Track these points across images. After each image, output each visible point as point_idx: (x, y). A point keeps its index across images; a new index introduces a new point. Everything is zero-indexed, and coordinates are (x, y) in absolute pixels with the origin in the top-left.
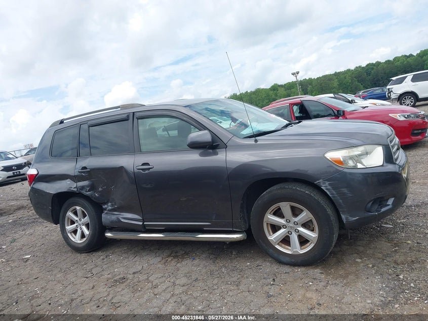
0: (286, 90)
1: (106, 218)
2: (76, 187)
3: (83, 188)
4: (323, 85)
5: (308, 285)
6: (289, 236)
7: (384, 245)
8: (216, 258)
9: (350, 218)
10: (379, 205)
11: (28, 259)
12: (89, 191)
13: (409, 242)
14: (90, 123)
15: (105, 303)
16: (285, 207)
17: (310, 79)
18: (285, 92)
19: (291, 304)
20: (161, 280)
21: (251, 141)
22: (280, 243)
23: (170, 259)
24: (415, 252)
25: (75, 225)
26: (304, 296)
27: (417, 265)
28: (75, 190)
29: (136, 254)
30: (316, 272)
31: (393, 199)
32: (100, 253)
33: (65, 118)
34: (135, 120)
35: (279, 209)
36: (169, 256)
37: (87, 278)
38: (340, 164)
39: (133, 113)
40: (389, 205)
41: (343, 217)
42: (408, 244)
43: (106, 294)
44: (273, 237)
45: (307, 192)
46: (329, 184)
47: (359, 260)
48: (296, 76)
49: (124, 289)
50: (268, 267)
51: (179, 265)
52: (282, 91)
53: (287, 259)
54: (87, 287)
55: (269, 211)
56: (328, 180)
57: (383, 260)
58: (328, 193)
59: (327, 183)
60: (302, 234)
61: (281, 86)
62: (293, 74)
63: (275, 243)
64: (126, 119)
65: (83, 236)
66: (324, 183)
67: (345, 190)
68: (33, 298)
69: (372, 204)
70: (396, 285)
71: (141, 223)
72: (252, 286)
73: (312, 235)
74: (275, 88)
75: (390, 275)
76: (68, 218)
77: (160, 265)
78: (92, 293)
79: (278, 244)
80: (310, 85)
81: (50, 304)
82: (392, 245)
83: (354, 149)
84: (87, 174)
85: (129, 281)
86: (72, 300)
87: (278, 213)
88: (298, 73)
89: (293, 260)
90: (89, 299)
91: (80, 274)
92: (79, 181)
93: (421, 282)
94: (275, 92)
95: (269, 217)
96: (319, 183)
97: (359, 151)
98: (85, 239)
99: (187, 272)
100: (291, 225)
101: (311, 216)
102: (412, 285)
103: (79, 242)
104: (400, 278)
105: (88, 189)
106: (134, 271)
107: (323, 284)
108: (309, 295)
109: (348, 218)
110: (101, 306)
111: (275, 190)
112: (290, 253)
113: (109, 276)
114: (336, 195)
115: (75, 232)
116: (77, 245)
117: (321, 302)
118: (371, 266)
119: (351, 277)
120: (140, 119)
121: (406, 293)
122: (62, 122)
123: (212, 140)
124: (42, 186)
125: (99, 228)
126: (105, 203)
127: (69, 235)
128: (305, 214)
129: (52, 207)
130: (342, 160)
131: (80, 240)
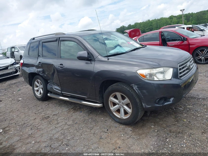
0: (177, 19)
1: (49, 87)
2: (37, 71)
3: (40, 71)
4: (199, 17)
5: (121, 136)
6: (119, 109)
7: (171, 120)
8: (91, 113)
9: (147, 106)
10: (164, 101)
11: (20, 100)
12: (42, 73)
13: (185, 120)
14: (43, 41)
15: (35, 128)
16: (118, 94)
17: (192, 13)
18: (176, 20)
19: (107, 144)
20: (62, 121)
21: (106, 59)
22: (116, 112)
23: (71, 110)
24: (184, 127)
25: (38, 88)
26: (116, 141)
27: (180, 135)
28: (37, 72)
29: (60, 105)
30: (129, 129)
31: (173, 98)
32: (47, 102)
33: (35, 37)
34: (60, 41)
35: (116, 95)
36: (72, 109)
37: (35, 114)
38: (144, 77)
39: (59, 38)
40: (170, 101)
41: (143, 104)
42: (184, 121)
43: (38, 123)
44: (113, 108)
45: (128, 89)
46: (137, 87)
47: (153, 127)
48: (182, 12)
49: (45, 122)
50: (110, 122)
51: (74, 114)
52: (175, 20)
53: (118, 120)
54: (33, 119)
55: (111, 95)
56: (137, 85)
57: (165, 128)
58: (136, 91)
59: (136, 86)
60: (125, 109)
61: (175, 17)
62: (181, 10)
63: (113, 111)
64: (56, 41)
65: (41, 93)
66: (135, 86)
67: (145, 91)
68: (12, 119)
69: (159, 100)
70: (162, 144)
71: (60, 92)
72: (97, 131)
73: (129, 111)
74: (171, 18)
75: (163, 138)
76: (35, 85)
77: (66, 113)
78: (33, 122)
79: (115, 112)
80: (191, 16)
81: (16, 124)
82: (175, 121)
83: (154, 70)
84: (41, 65)
85: (50, 119)
86: (24, 124)
87: (115, 97)
88: (184, 10)
89: (120, 121)
90: (30, 125)
91: (34, 111)
92: (38, 68)
93: (176, 145)
94: (171, 20)
95: (111, 98)
96: (132, 85)
97: (156, 71)
98: (41, 95)
99: (75, 118)
100: (121, 104)
101: (129, 101)
102: (170, 146)
103: (39, 96)
104: (167, 141)
105: (42, 72)
106: (54, 114)
107: (128, 136)
108: (118, 141)
109: (145, 105)
110: (33, 129)
111: (114, 86)
112: (119, 117)
113: (44, 114)
114: (140, 93)
115: (38, 91)
116: (38, 97)
117: (121, 147)
118: (156, 131)
119: (143, 135)
120: (62, 41)
121: (164, 150)
122: (34, 39)
123: (88, 56)
124: (25, 69)
125: (46, 91)
126: (49, 80)
127: (35, 92)
128: (126, 100)
129: (29, 78)
130: (145, 75)
131: (40, 95)
